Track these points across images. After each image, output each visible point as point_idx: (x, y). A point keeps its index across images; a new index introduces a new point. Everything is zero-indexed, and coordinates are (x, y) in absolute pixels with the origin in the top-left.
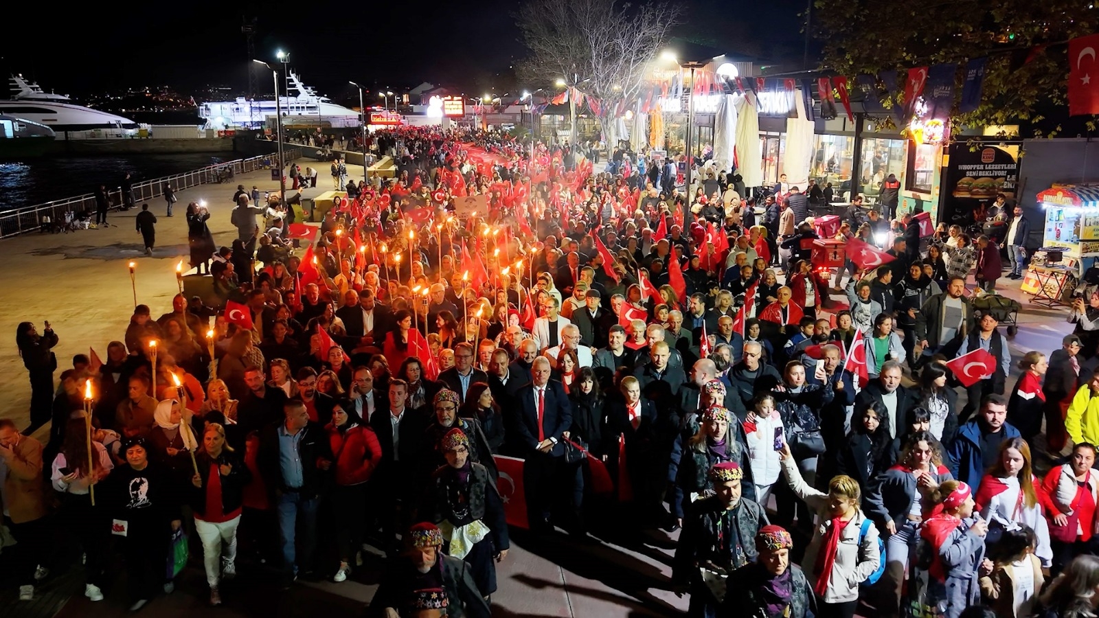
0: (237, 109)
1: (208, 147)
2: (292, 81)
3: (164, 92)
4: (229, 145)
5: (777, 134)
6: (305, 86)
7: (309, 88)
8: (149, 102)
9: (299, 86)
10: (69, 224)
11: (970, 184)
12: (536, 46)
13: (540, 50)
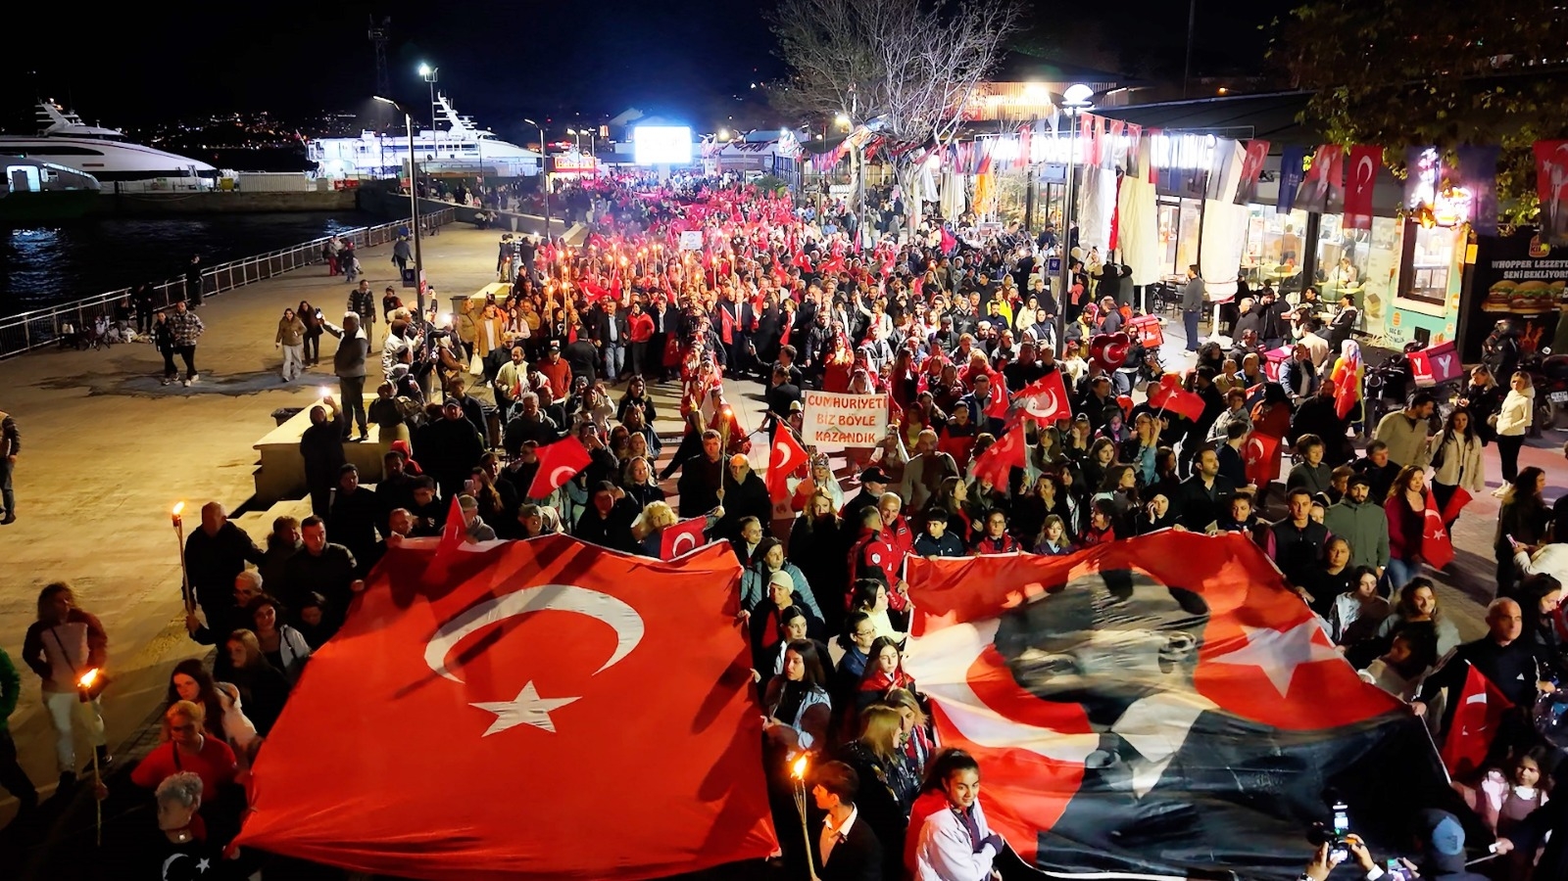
0: (363, 148)
1: (320, 204)
2: (441, 107)
3: (261, 121)
4: (349, 200)
5: (1176, 200)
6: (460, 116)
7: (466, 118)
8: (240, 136)
9: (452, 115)
10: (103, 335)
11: (1509, 292)
12: (799, 61)
13: (806, 67)
